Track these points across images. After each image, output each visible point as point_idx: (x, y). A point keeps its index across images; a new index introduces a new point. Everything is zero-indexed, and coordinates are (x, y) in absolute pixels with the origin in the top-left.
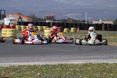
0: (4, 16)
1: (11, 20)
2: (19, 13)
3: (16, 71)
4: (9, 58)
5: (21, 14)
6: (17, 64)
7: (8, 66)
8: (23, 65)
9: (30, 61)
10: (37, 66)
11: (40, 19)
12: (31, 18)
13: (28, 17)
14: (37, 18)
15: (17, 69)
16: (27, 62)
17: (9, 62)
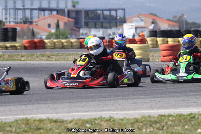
0: (123, 21)
1: (136, 28)
2: (151, 14)
3: (154, 126)
4: (138, 101)
5: (155, 15)
6: (155, 113)
7: (138, 117)
8: (167, 115)
9: (180, 107)
10: (196, 115)
11: (194, 23)
12: (176, 22)
13: (169, 20)
14: (187, 23)
15: (156, 123)
16: (175, 107)
17: (140, 109)
